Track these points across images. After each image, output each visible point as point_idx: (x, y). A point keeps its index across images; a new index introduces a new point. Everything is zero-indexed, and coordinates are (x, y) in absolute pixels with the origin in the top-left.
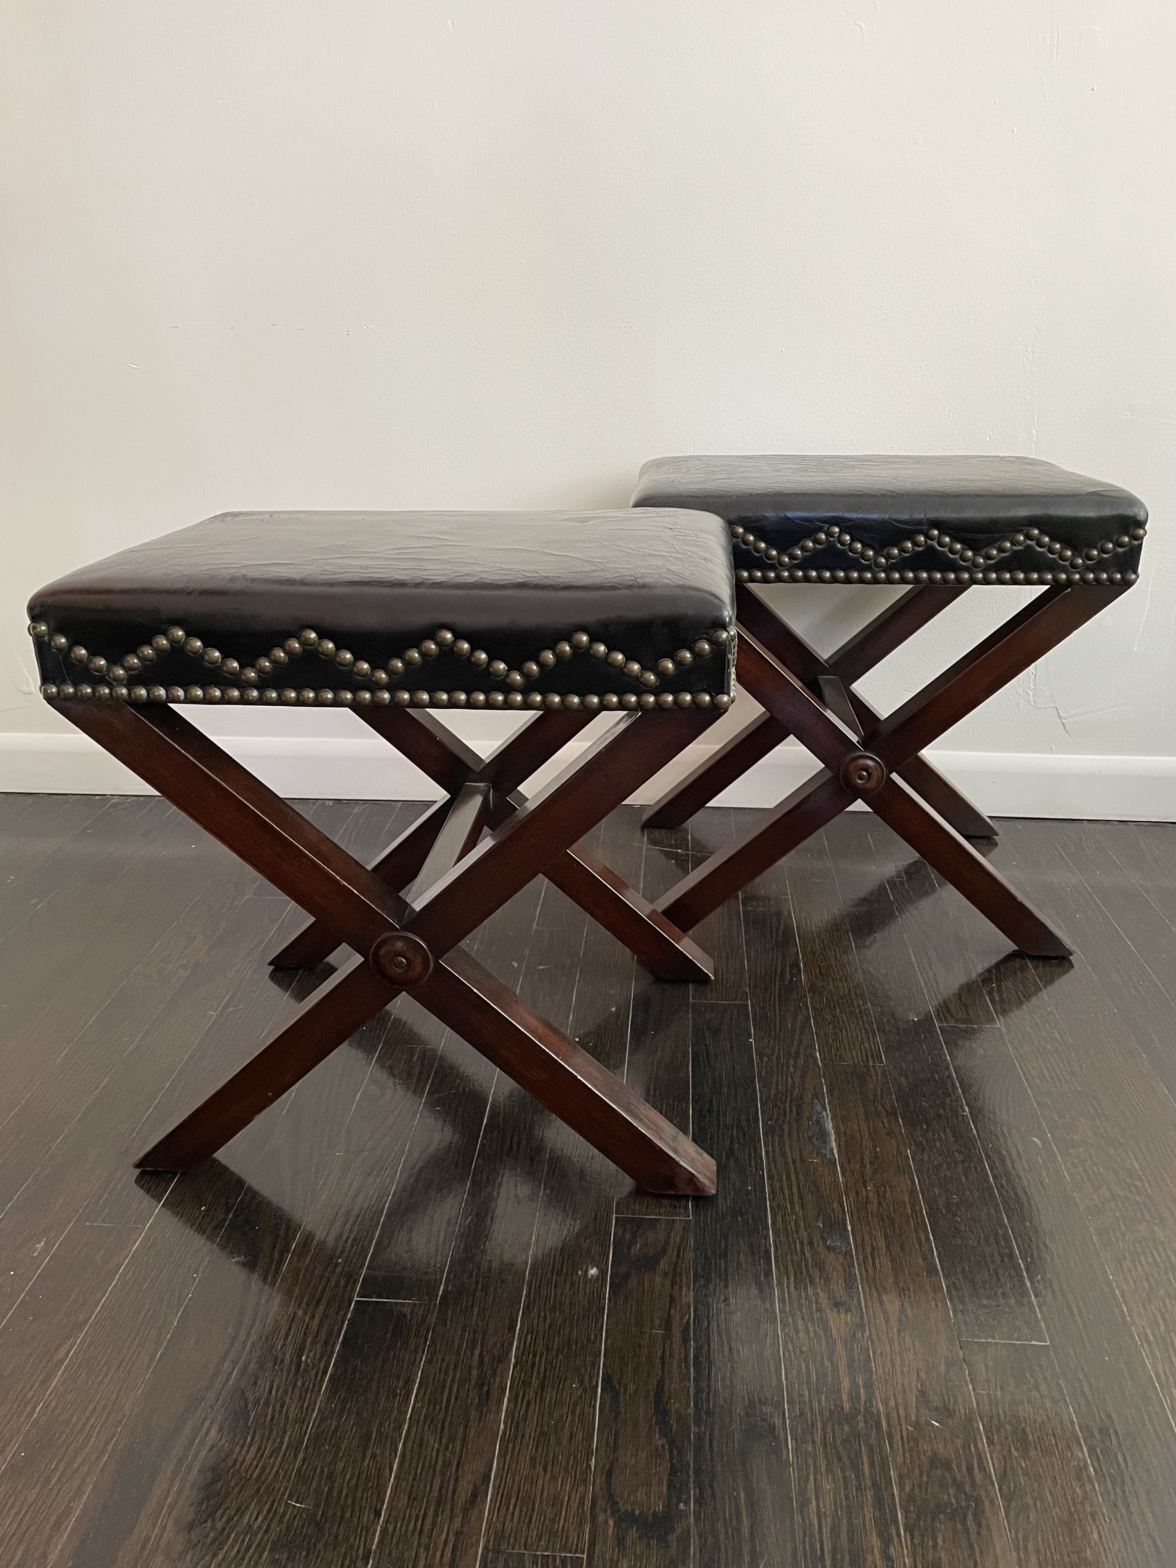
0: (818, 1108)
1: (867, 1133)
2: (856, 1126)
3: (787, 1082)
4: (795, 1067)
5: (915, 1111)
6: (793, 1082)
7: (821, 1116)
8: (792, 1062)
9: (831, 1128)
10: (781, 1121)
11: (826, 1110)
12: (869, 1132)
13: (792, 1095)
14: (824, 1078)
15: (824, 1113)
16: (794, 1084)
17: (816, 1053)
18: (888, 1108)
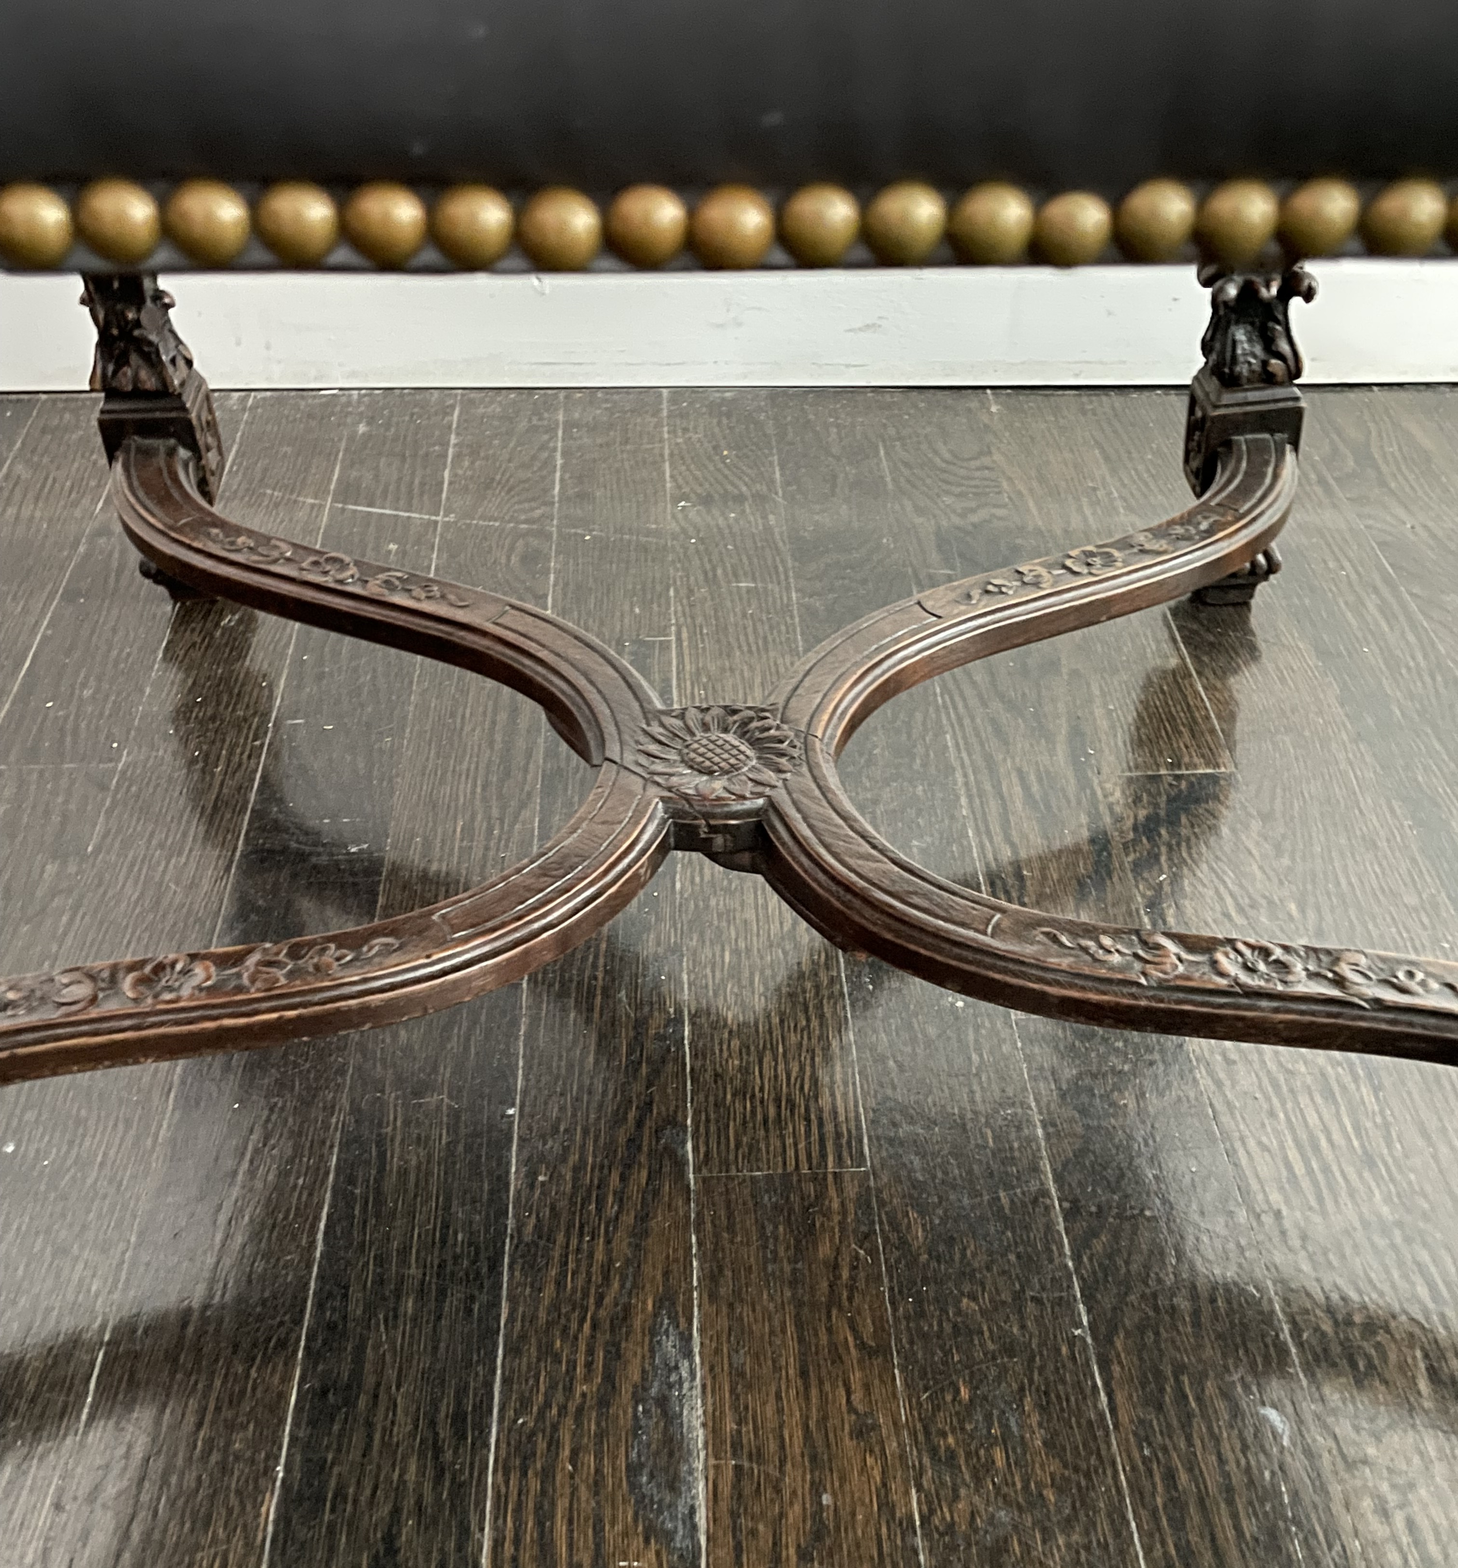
0: (670, 1345)
1: (799, 1433)
2: (770, 1410)
3: (591, 1255)
4: (620, 1198)
5: (939, 1335)
6: (608, 1252)
7: (673, 1378)
8: (614, 1180)
9: (697, 1423)
10: (554, 1411)
11: (689, 1355)
12: (806, 1428)
13: (599, 1303)
14: (698, 1232)
15: (685, 1366)
16: (611, 1261)
17: (684, 1143)
18: (868, 1328)
